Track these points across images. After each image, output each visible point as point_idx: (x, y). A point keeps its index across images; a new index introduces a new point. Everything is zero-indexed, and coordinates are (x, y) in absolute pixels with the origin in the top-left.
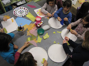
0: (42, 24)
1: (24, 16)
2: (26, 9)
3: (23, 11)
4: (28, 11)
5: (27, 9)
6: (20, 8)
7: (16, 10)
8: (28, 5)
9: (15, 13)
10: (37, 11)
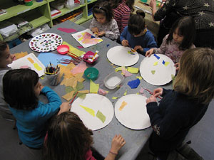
0: (97, 56)
1: (53, 49)
2: (57, 37)
3: (50, 40)
4: (61, 39)
5: (59, 37)
6: (44, 36)
7: (34, 41)
8: (60, 29)
9: (34, 46)
10: (79, 36)
